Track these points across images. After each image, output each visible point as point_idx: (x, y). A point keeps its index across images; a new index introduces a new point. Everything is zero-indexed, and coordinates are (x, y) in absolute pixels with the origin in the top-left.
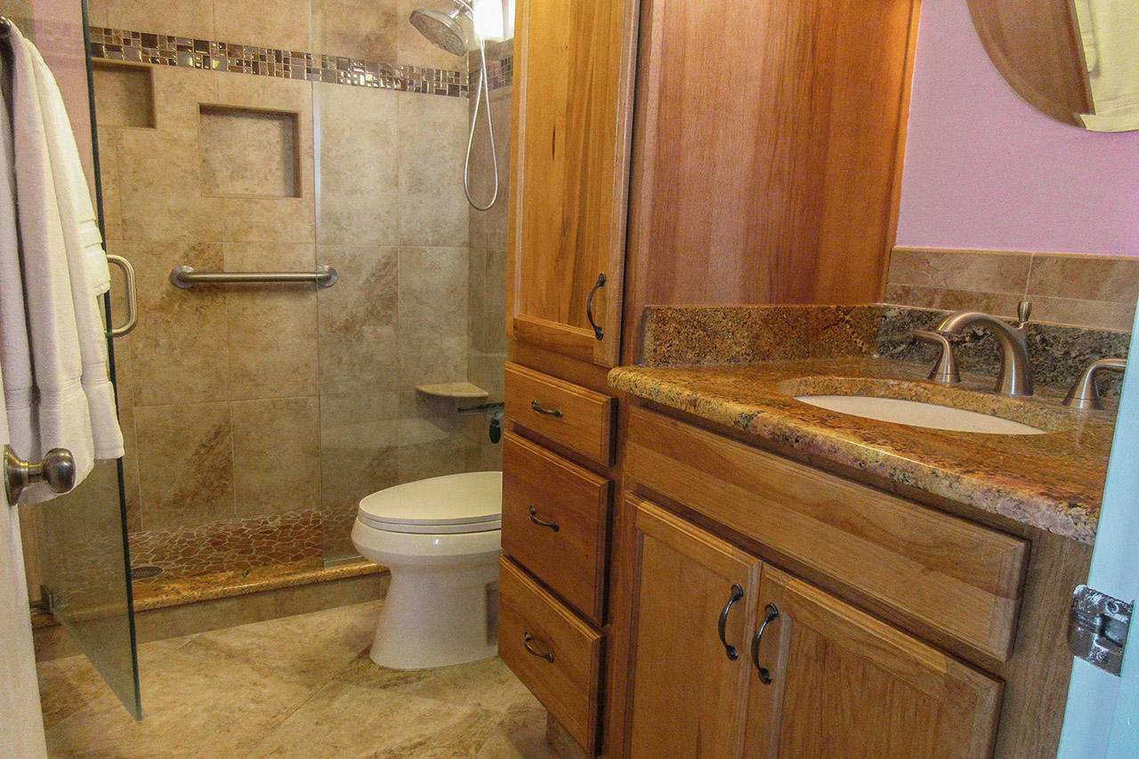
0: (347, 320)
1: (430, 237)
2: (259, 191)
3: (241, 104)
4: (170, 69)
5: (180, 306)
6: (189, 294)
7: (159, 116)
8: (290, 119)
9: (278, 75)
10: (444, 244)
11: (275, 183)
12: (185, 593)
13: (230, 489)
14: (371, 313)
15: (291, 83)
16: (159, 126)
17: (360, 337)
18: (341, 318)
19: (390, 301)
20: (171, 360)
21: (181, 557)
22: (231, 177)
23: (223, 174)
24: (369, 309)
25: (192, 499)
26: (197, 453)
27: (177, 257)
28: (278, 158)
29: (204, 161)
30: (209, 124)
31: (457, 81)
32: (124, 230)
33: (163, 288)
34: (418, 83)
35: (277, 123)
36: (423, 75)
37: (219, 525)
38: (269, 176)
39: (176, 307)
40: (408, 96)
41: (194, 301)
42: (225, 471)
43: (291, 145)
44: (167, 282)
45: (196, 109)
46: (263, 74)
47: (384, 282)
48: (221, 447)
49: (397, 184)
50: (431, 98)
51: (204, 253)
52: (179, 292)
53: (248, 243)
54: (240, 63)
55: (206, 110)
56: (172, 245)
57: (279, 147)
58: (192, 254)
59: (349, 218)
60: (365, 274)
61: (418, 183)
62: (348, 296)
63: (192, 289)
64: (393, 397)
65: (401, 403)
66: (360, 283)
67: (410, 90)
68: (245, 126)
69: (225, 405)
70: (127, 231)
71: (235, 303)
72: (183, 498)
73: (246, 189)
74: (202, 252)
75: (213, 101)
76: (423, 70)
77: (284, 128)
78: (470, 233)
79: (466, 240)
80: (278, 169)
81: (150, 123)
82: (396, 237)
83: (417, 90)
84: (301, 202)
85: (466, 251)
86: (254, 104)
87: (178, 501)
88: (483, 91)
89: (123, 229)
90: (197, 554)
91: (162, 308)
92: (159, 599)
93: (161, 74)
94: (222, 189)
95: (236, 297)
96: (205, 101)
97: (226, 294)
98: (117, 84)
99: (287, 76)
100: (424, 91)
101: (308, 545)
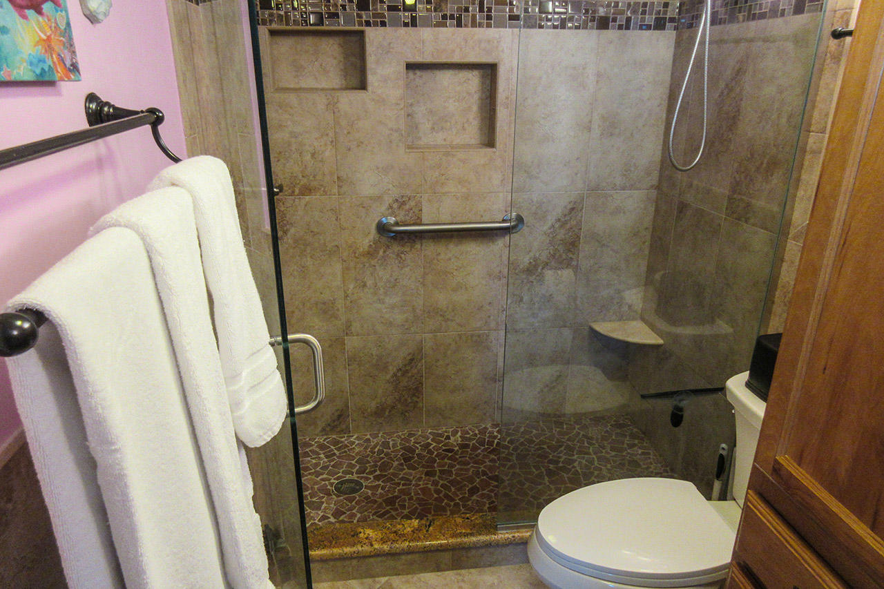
0: (530, 262)
1: (619, 181)
2: (457, 141)
3: (443, 60)
4: (381, 30)
5: (384, 252)
6: (392, 241)
7: (371, 78)
8: (489, 71)
9: (480, 25)
10: (632, 187)
11: (472, 132)
12: (376, 546)
13: (421, 404)
14: (553, 256)
15: (492, 32)
16: (370, 88)
17: (541, 278)
18: (525, 260)
19: (572, 245)
20: (376, 298)
21: (378, 473)
22: (433, 129)
23: (425, 126)
24: (552, 253)
25: (390, 411)
26: (395, 375)
27: (384, 208)
28: (475, 108)
29: (408, 115)
30: (414, 79)
31: (665, 13)
32: (340, 187)
33: (371, 237)
34: (621, 20)
35: (476, 72)
36: (628, 9)
37: (411, 435)
38: (466, 125)
39: (381, 253)
40: (611, 34)
41: (396, 248)
42: (417, 391)
43: (488, 94)
44: (373, 231)
45: (402, 68)
46: (466, 26)
47: (568, 226)
48: (415, 371)
49: (589, 129)
50: (634, 34)
51: (406, 204)
52: (384, 239)
53: (445, 194)
54: (444, 17)
55: (411, 67)
56: (379, 198)
57: (476, 97)
58: (395, 206)
59: (539, 166)
60: (551, 219)
61: (611, 126)
62: (533, 242)
63: (394, 238)
64: (567, 333)
65: (574, 338)
66: (545, 228)
67: (614, 28)
68: (446, 77)
69: (418, 337)
70: (341, 187)
71: (430, 249)
72: (383, 410)
73: (445, 140)
74: (404, 203)
75: (419, 59)
76: (629, 4)
77: (482, 77)
78: (661, 176)
79: (655, 182)
80: (474, 119)
81: (363, 86)
82: (584, 182)
83: (620, 27)
84: (494, 152)
85: (654, 193)
86: (456, 59)
87: (379, 412)
88: (704, 29)
89: (338, 186)
90: (391, 471)
91: (370, 254)
92: (354, 549)
93: (374, 36)
94: (424, 141)
95: (432, 244)
96: (411, 60)
97: (423, 241)
98: (336, 46)
99: (489, 26)
100: (628, 28)
101: (484, 473)
